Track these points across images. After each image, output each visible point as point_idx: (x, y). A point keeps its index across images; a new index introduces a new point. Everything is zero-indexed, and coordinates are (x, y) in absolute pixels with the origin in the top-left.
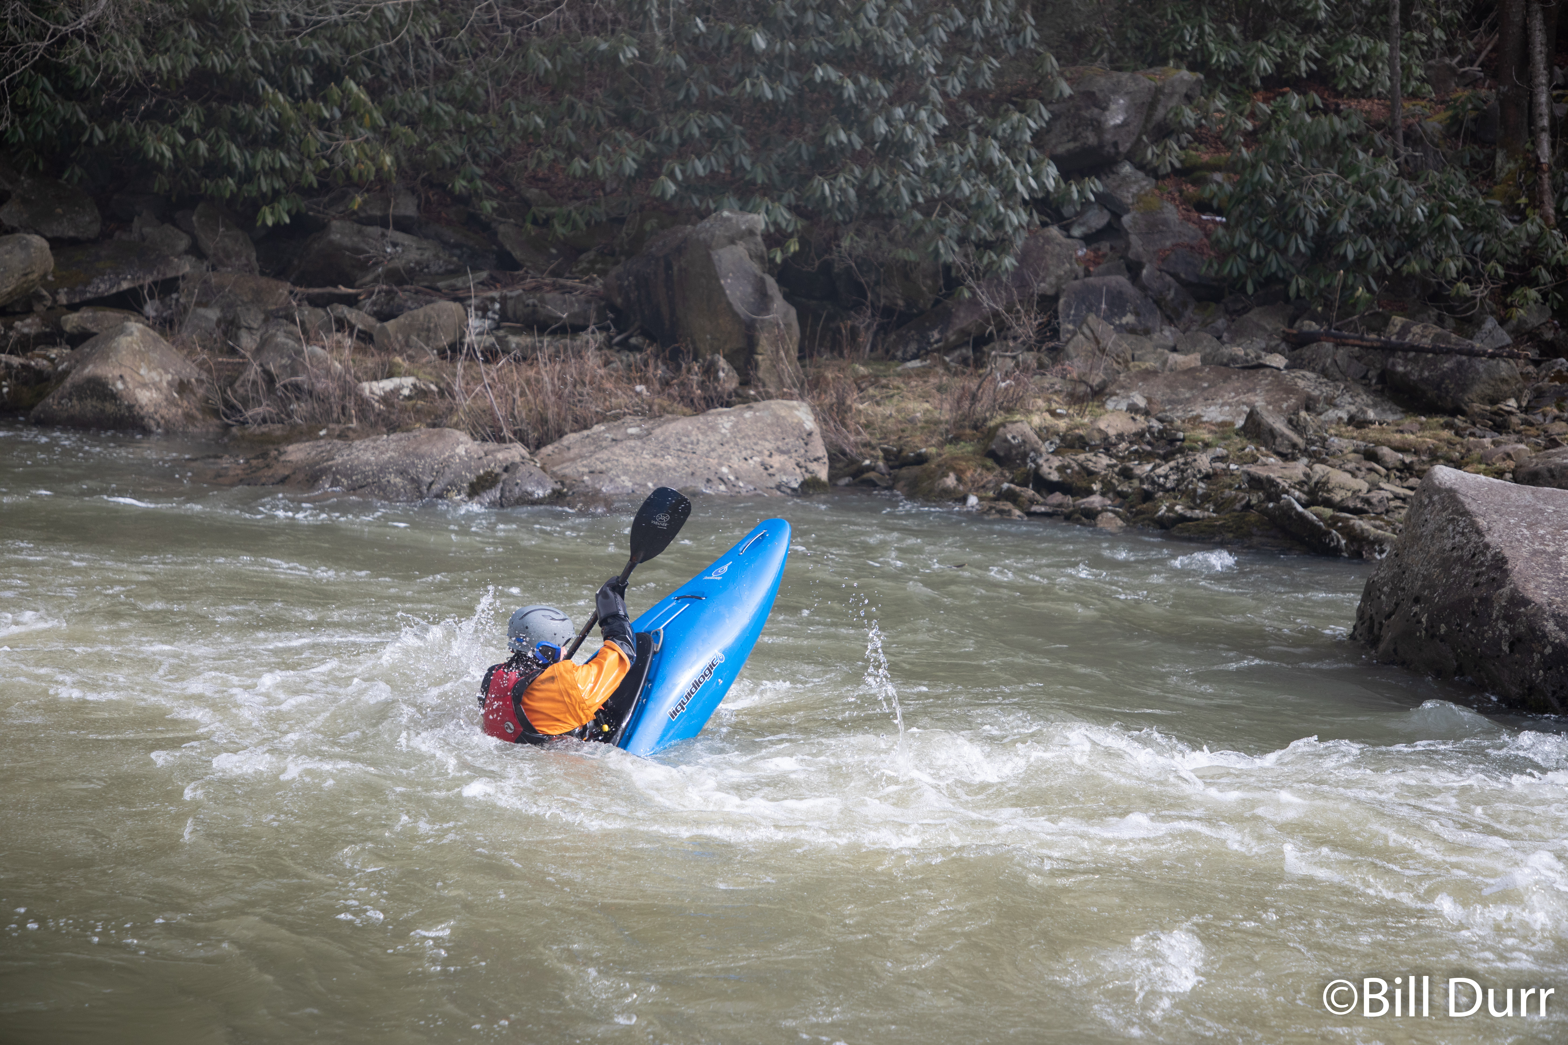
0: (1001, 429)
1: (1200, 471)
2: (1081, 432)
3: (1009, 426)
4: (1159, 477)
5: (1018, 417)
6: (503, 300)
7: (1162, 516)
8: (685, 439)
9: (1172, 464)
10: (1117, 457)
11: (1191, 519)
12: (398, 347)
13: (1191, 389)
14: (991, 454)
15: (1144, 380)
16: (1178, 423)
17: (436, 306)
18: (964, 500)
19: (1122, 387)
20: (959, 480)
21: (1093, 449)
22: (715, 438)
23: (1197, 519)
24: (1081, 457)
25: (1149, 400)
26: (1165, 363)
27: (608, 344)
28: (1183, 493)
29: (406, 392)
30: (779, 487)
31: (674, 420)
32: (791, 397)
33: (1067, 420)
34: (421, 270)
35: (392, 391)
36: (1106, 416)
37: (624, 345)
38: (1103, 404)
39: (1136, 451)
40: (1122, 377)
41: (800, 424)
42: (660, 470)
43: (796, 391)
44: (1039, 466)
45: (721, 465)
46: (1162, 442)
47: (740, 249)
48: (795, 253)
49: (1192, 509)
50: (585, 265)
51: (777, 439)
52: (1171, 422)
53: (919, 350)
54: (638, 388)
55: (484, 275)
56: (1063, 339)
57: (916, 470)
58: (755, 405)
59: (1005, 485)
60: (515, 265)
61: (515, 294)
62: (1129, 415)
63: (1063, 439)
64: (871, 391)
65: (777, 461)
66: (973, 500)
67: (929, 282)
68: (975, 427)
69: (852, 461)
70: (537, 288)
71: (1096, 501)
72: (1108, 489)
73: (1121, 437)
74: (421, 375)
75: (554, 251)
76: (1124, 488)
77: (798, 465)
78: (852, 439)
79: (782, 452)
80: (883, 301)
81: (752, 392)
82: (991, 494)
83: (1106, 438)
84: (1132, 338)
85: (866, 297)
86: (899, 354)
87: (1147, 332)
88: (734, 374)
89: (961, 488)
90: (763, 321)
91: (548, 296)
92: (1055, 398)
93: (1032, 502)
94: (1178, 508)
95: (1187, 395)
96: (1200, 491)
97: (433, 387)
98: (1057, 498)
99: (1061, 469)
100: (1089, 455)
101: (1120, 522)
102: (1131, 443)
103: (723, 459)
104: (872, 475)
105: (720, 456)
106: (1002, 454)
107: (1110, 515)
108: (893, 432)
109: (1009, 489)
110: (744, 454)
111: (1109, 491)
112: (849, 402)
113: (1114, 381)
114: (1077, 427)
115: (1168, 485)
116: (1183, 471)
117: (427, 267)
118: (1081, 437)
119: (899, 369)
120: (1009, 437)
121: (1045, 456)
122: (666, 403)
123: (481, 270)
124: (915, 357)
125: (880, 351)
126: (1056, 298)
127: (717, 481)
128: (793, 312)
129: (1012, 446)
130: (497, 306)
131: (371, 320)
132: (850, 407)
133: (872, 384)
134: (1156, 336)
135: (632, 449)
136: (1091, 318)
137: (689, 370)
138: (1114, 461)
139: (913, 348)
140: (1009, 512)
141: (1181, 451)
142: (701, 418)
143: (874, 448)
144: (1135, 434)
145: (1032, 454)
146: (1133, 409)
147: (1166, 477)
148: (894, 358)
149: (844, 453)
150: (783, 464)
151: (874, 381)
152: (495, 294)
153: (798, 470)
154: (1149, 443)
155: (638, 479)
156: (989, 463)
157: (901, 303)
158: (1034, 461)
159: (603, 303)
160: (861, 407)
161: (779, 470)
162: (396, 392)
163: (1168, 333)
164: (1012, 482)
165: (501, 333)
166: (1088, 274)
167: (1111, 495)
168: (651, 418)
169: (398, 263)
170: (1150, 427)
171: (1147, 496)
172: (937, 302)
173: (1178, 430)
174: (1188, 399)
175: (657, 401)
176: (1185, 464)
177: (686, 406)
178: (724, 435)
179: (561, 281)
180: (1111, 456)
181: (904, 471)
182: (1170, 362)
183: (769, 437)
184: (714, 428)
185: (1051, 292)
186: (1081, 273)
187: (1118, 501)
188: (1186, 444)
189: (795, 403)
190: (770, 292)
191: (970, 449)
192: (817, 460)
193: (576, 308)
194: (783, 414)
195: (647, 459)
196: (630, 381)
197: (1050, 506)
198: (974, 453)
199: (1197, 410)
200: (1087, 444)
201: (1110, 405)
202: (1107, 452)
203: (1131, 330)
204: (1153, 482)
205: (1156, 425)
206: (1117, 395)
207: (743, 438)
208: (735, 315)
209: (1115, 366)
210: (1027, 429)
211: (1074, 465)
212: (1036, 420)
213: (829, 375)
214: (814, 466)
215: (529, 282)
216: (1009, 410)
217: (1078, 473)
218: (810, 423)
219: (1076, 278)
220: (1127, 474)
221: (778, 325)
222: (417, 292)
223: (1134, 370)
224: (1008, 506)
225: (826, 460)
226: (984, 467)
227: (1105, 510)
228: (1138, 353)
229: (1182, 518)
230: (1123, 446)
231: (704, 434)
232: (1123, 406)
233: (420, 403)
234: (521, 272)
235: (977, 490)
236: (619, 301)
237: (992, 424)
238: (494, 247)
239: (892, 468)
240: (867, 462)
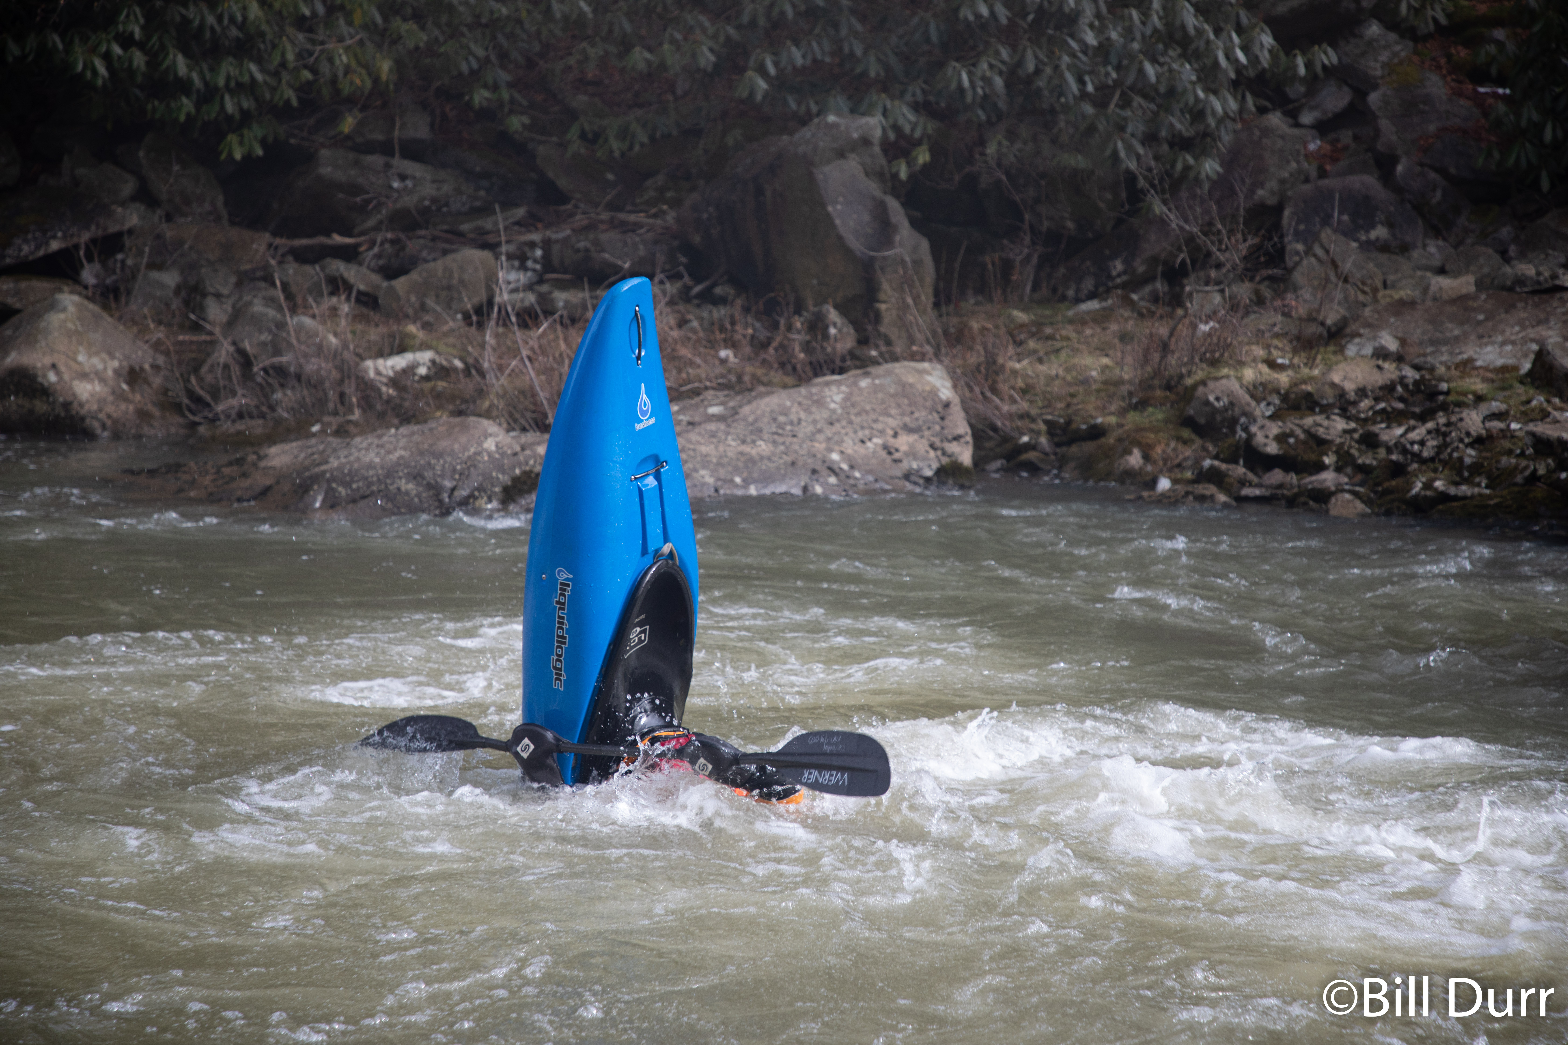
0: (1201, 389)
1: (1468, 434)
2: (1309, 388)
3: (1211, 384)
4: (1412, 443)
5: (1225, 371)
6: (547, 244)
7: (1417, 495)
8: (782, 419)
9: (1430, 425)
10: (1357, 419)
11: (1456, 498)
12: (410, 312)
13: (1461, 323)
14: (1189, 422)
15: (1397, 314)
16: (1441, 370)
17: (458, 256)
18: (1152, 483)
19: (1368, 325)
20: (1146, 457)
21: (1325, 410)
22: (821, 415)
23: (1464, 498)
24: (1309, 421)
25: (1403, 342)
26: (1426, 290)
27: (685, 296)
28: (1445, 463)
29: (422, 371)
30: (907, 476)
31: (768, 394)
32: (923, 358)
33: (1290, 372)
34: (439, 210)
35: (404, 371)
36: (1342, 365)
37: (708, 298)
38: (1341, 350)
39: (1383, 410)
40: (1367, 312)
41: (934, 393)
42: (751, 461)
43: (928, 349)
44: (1251, 436)
45: (830, 450)
46: (1420, 396)
47: (853, 165)
48: (925, 165)
49: (1457, 484)
50: (652, 193)
51: (903, 414)
52: (1432, 369)
53: (1096, 287)
54: (723, 353)
55: (520, 212)
56: (1289, 263)
57: (1089, 447)
58: (873, 370)
59: (1207, 463)
60: (562, 198)
61: (560, 235)
62: (1374, 362)
63: (1285, 398)
64: (1032, 344)
65: (904, 442)
66: (1164, 484)
67: (1108, 196)
68: (1168, 387)
69: (1006, 439)
70: (590, 228)
71: (1328, 478)
72: (1345, 462)
73: (1362, 392)
74: (442, 348)
75: (610, 177)
76: (1367, 459)
77: (932, 446)
78: (1005, 408)
79: (910, 430)
80: (1046, 225)
81: (874, 353)
82: (1189, 475)
83: (1342, 394)
84: (1383, 258)
85: (1022, 220)
86: (1071, 293)
87: (1404, 249)
88: (849, 330)
89: (1149, 468)
90: (884, 258)
91: (604, 237)
92: (1276, 342)
93: (1243, 483)
94: (1438, 484)
95: (1457, 332)
96: (1468, 461)
97: (458, 364)
98: (1277, 476)
99: (1281, 439)
100: (1320, 418)
101: (1360, 506)
102: (1377, 400)
103: (833, 443)
104: (1032, 455)
105: (829, 439)
106: (1202, 421)
107: (1348, 496)
108: (1060, 398)
109: (1212, 467)
110: (861, 434)
111: (1346, 464)
112: (1001, 360)
113: (1356, 318)
114: (1304, 382)
115: (1425, 454)
116: (1445, 435)
117: (447, 204)
118: (1309, 395)
119: (1070, 313)
120: (1211, 398)
121: (1260, 421)
122: (760, 372)
123: (516, 205)
124: (1092, 296)
125: (1044, 291)
126: (1279, 209)
127: (824, 471)
128: (925, 245)
129: (1215, 410)
130: (539, 253)
131: (376, 278)
132: (1003, 367)
133: (1032, 335)
134: (1415, 254)
135: (713, 435)
136: (1326, 235)
137: (790, 328)
138: (1353, 425)
139: (1088, 284)
140: (1212, 498)
141: (1444, 407)
142: (803, 390)
143: (1033, 420)
144: (1381, 388)
145: (1243, 420)
146: (1381, 354)
147: (1422, 443)
148: (1063, 298)
149: (995, 429)
150: (912, 446)
151: (1036, 330)
152: (535, 237)
153: (932, 454)
154: (1401, 399)
155: (722, 473)
156: (1186, 433)
157: (1070, 225)
158: (1246, 429)
159: (676, 243)
160: (1017, 366)
161: (907, 454)
162: (409, 370)
163: (1434, 250)
164: (1216, 457)
165: (544, 288)
166: (1323, 173)
167: (1349, 470)
168: (738, 393)
169: (409, 201)
170: (1402, 379)
171: (1398, 470)
172: (1119, 222)
173: (1441, 379)
174: (1457, 339)
175: (749, 369)
176: (1448, 424)
177: (786, 374)
178: (834, 411)
179: (622, 216)
180: (1348, 418)
181: (1074, 449)
182: (1433, 288)
183: (893, 411)
184: (820, 403)
185: (1272, 201)
186: (1314, 173)
187: (1359, 477)
188: (1451, 398)
189: (926, 365)
190: (893, 220)
191: (1160, 416)
192: (957, 438)
193: (642, 251)
194: (911, 379)
195: (733, 446)
196: (713, 345)
197: (1267, 487)
198: (1166, 421)
199: (1469, 351)
200: (1317, 403)
201: (1351, 350)
202: (1345, 414)
203: (1384, 248)
204: (1405, 451)
205: (1411, 374)
206: (1360, 335)
207: (858, 414)
208: (848, 251)
209: (1361, 297)
210: (1235, 386)
211: (1298, 432)
212: (1249, 374)
213: (975, 325)
214: (953, 448)
215: (580, 220)
216: (1214, 363)
217: (1304, 443)
218: (946, 392)
219: (1307, 180)
220: (1370, 441)
221: (903, 262)
222: (434, 239)
223: (1383, 302)
224: (1210, 489)
225: (969, 438)
226: (1180, 439)
227: (1340, 490)
228: (1391, 278)
229: (1444, 497)
230: (1365, 404)
231: (808, 411)
232: (1368, 350)
233: (441, 385)
234: (569, 207)
235: (1170, 470)
236: (697, 239)
237: (1189, 382)
238: (533, 175)
239: (1058, 445)
240: (1025, 439)
